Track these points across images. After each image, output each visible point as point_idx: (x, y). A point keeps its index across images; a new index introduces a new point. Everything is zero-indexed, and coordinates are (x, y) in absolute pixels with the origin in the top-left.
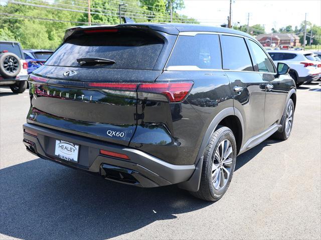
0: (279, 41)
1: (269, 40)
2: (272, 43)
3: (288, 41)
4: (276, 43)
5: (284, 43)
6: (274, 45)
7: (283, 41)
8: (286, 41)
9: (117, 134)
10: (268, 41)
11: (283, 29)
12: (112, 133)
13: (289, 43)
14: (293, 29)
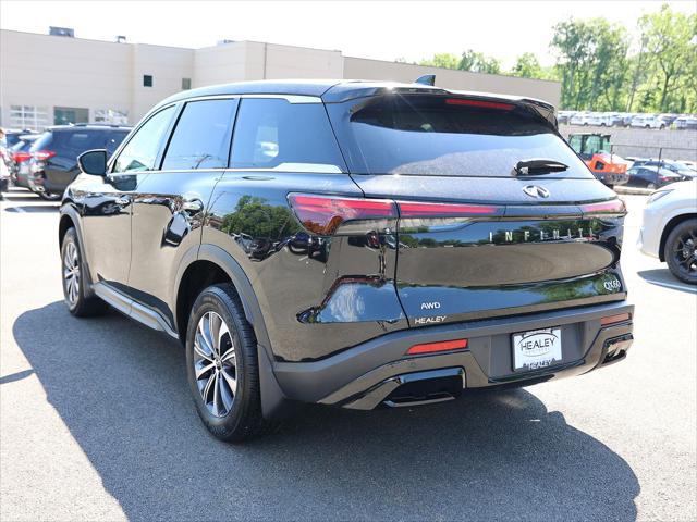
12: (610, 285)
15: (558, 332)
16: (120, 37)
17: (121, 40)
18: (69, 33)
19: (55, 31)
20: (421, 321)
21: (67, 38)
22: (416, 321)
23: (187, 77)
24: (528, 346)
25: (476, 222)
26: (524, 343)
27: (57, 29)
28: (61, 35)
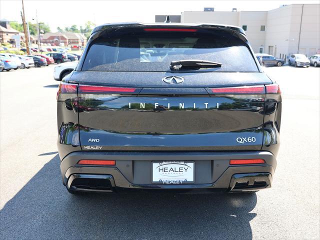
0: (67, 41)
1: (57, 39)
2: (61, 42)
3: (76, 41)
4: (65, 43)
5: (73, 43)
6: (63, 44)
7: (71, 41)
8: (74, 41)
9: (248, 139)
10: (57, 41)
11: (69, 28)
12: (243, 140)
13: (78, 43)
14: (78, 28)
15: (191, 165)
16: (234, 9)
17: (235, 11)
18: (212, 10)
19: (206, 10)
20: (88, 148)
21: (211, 12)
22: (85, 147)
23: (264, 25)
24: (164, 170)
25: (121, 97)
26: (161, 168)
27: (207, 8)
28: (208, 11)
